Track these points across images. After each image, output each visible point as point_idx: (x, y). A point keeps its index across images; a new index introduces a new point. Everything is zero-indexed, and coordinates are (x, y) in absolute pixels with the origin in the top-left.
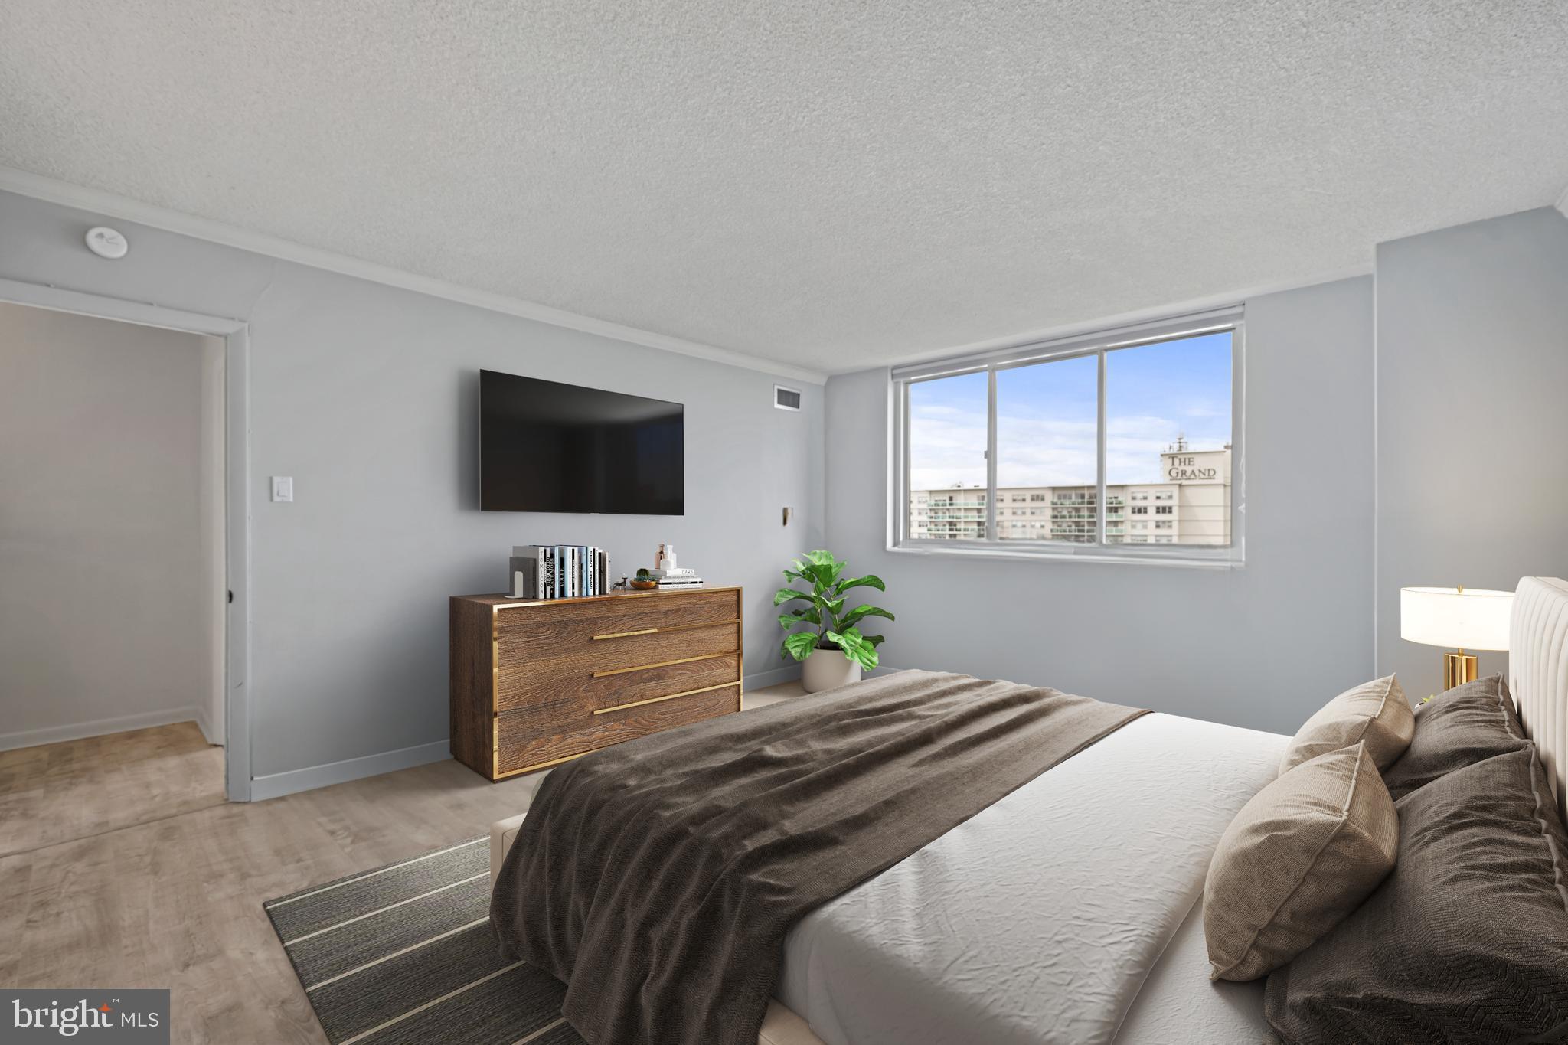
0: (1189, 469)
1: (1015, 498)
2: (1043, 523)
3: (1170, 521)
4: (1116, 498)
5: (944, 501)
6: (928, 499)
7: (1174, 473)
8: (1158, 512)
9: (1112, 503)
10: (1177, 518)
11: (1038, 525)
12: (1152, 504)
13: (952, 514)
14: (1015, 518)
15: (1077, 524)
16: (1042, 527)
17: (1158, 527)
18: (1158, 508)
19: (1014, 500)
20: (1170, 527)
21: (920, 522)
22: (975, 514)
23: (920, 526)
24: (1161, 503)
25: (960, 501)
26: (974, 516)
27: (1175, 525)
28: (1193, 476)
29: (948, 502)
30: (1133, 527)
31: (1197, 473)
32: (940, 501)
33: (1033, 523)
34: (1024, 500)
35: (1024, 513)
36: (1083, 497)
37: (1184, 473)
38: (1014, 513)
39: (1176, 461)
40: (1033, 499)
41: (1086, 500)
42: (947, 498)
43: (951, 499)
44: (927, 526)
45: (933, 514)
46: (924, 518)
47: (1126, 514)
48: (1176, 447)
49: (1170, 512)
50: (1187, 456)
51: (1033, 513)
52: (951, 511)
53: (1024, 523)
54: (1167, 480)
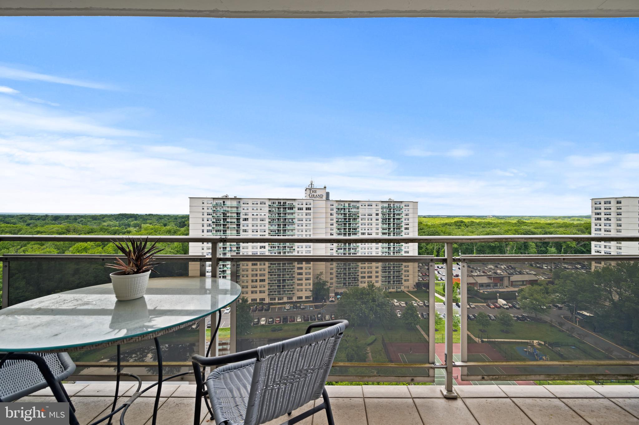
0: (315, 194)
1: (253, 202)
2: (265, 213)
3: (310, 213)
4: (292, 204)
5: (221, 203)
6: (212, 202)
7: (310, 196)
8: (306, 210)
9: (291, 206)
10: (312, 212)
11: (263, 214)
12: (304, 206)
13: (224, 209)
14: (253, 211)
15: (278, 214)
16: (265, 215)
17: (306, 215)
18: (306, 208)
19: (253, 204)
20: (310, 215)
21: (208, 213)
22: (235, 209)
23: (208, 215)
24: (307, 206)
25: (228, 203)
26: (235, 210)
27: (312, 214)
28: (316, 197)
29: (222, 204)
30: (298, 215)
31: (317, 195)
32: (219, 203)
33: (261, 213)
34: (257, 204)
35: (257, 209)
36: (281, 203)
37: (314, 195)
38: (253, 209)
39: (311, 191)
40: (261, 204)
41: (282, 204)
42: (222, 202)
43: (224, 202)
44: (212, 215)
45: (215, 209)
46: (210, 211)
47: (296, 210)
48: (310, 187)
49: (310, 210)
50: (315, 190)
51: (261, 209)
52: (224, 208)
53: (257, 213)
54: (308, 198)
